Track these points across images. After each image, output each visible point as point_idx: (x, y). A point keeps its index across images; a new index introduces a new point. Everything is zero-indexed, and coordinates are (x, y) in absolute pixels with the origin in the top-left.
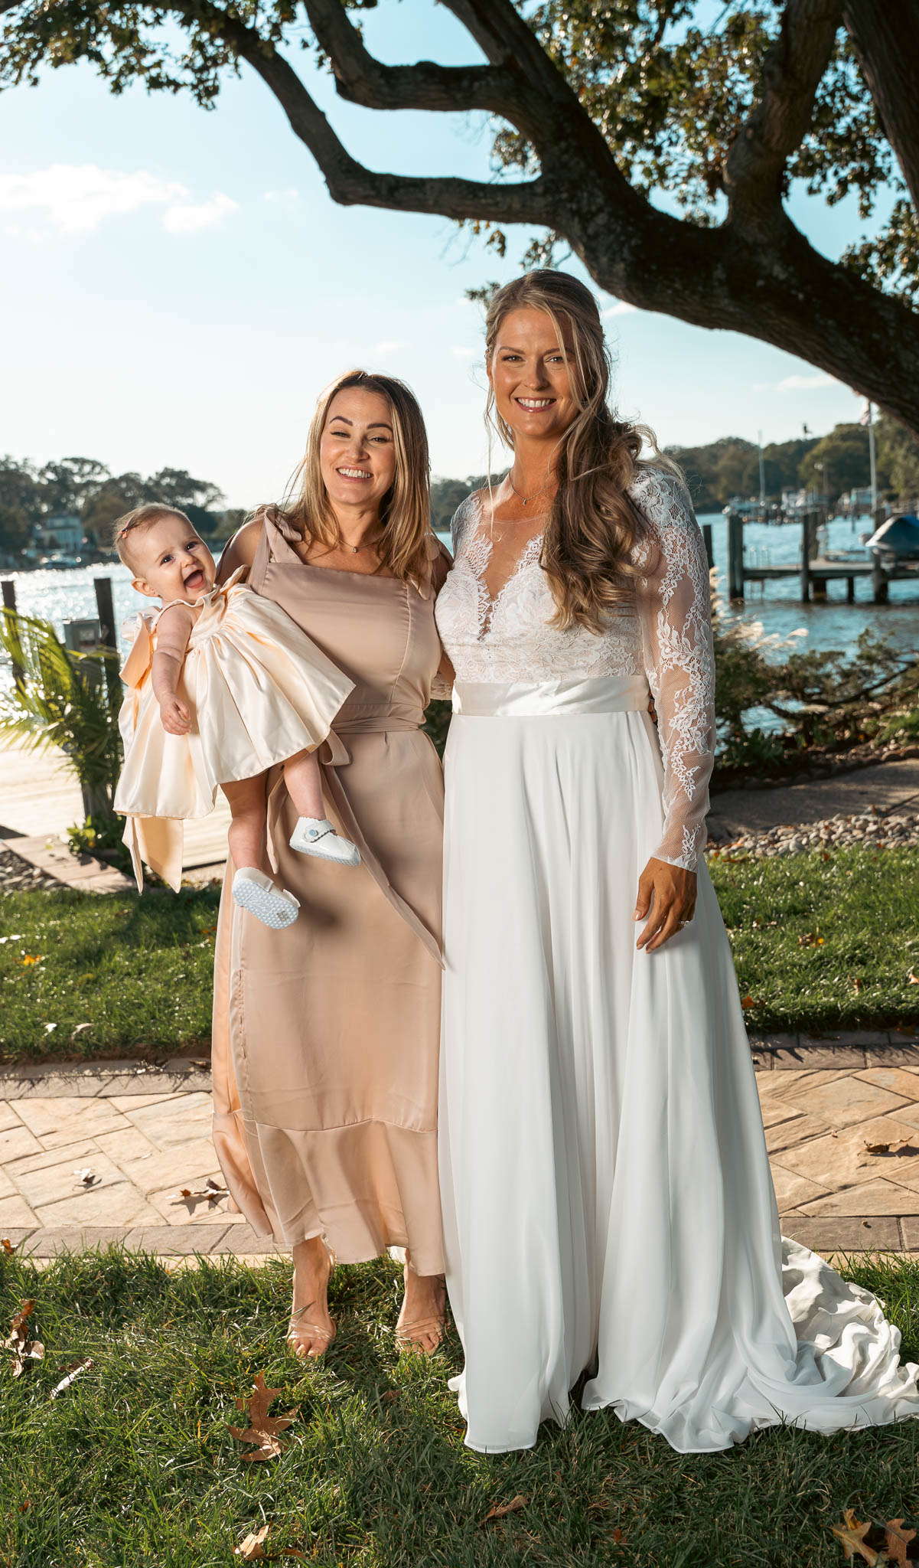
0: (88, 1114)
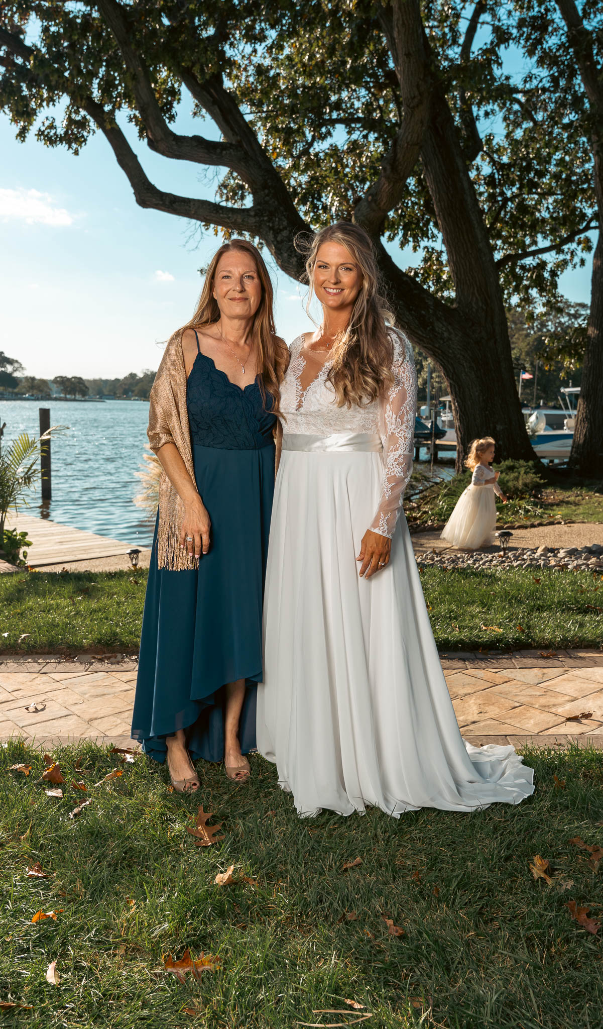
0: (37, 681)
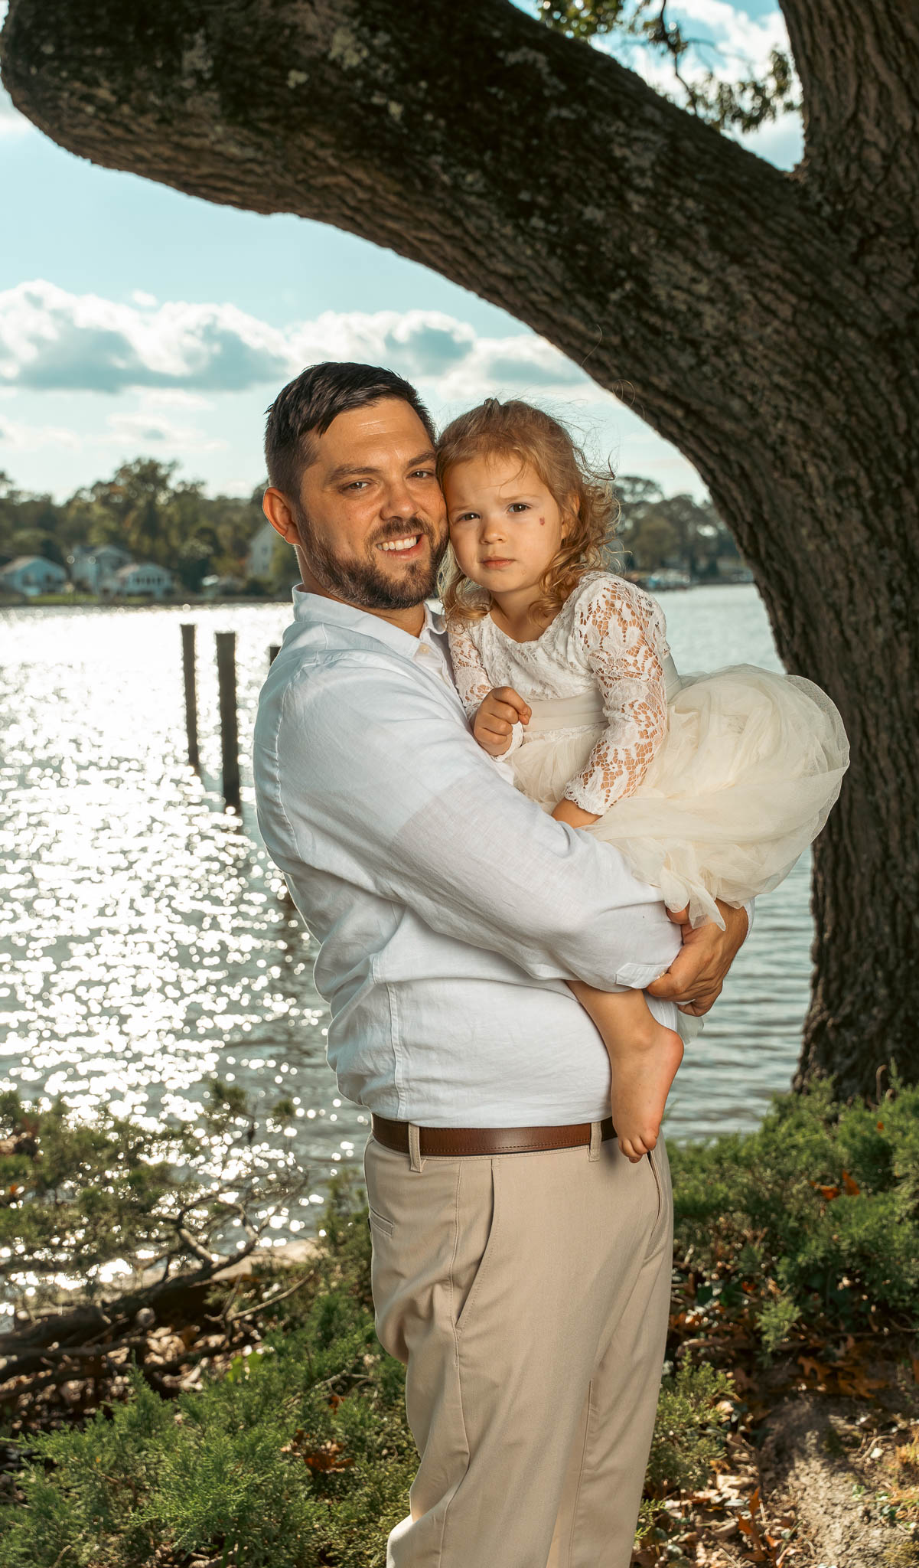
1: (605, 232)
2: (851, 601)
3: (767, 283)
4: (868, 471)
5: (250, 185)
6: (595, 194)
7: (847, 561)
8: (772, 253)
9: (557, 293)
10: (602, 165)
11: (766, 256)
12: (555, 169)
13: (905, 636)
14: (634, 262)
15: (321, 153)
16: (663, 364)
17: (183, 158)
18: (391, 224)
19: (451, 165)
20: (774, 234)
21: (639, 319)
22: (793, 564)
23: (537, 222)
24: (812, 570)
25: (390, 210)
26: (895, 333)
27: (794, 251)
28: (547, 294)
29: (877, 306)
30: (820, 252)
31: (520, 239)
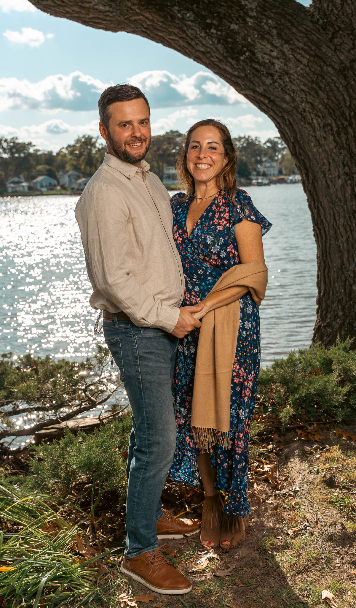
1: (239, 33)
2: (329, 170)
3: (298, 51)
4: (335, 120)
5: (108, 21)
6: (235, 19)
7: (328, 155)
8: (300, 39)
9: (221, 58)
10: (237, 8)
11: (298, 40)
12: (220, 10)
13: (349, 182)
14: (250, 45)
15: (133, 7)
16: (261, 83)
17: (83, 12)
18: (160, 34)
19: (181, 10)
20: (301, 32)
21: (251, 66)
22: (309, 157)
23: (213, 31)
24: (315, 159)
25: (159, 28)
26: (345, 68)
27: (308, 38)
28: (217, 58)
29: (339, 58)
30: (318, 38)
31: (207, 37)
